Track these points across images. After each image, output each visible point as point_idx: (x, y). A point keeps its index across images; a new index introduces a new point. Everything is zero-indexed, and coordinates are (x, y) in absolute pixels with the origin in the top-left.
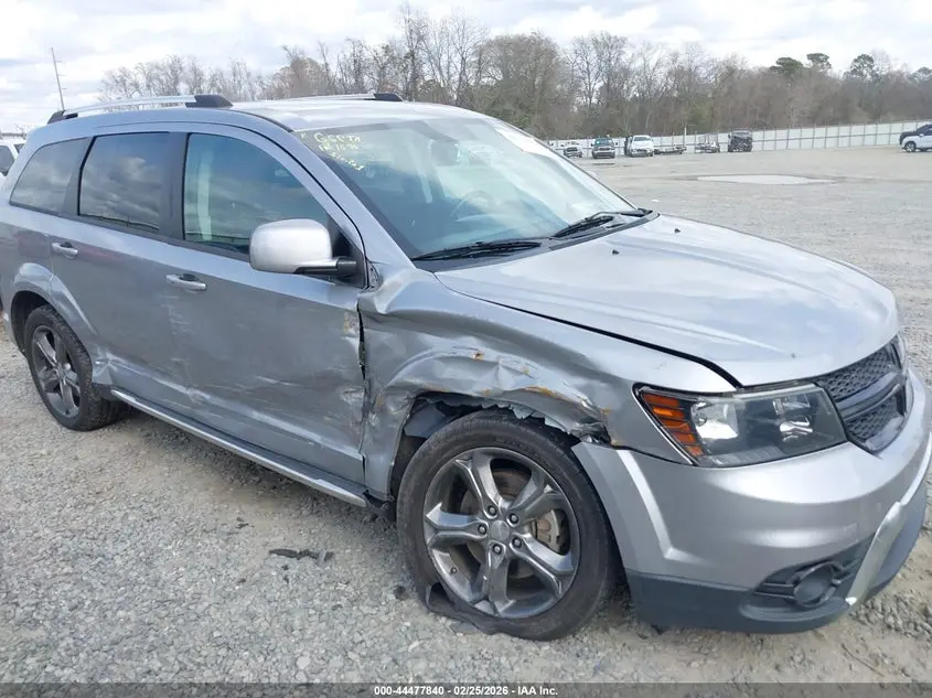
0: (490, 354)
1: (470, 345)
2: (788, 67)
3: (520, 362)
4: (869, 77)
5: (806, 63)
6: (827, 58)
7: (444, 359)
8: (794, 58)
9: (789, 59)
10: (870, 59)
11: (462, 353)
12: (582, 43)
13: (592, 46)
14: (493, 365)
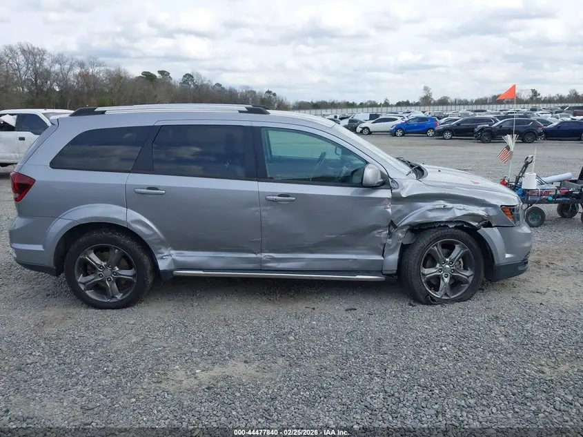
0: (449, 205)
1: (441, 203)
2: (148, 76)
3: (461, 206)
4: (192, 86)
5: (158, 75)
6: (169, 74)
7: (430, 210)
8: (152, 72)
9: (149, 73)
10: (192, 76)
11: (438, 207)
12: (11, 50)
13: (20, 53)
14: (451, 208)
